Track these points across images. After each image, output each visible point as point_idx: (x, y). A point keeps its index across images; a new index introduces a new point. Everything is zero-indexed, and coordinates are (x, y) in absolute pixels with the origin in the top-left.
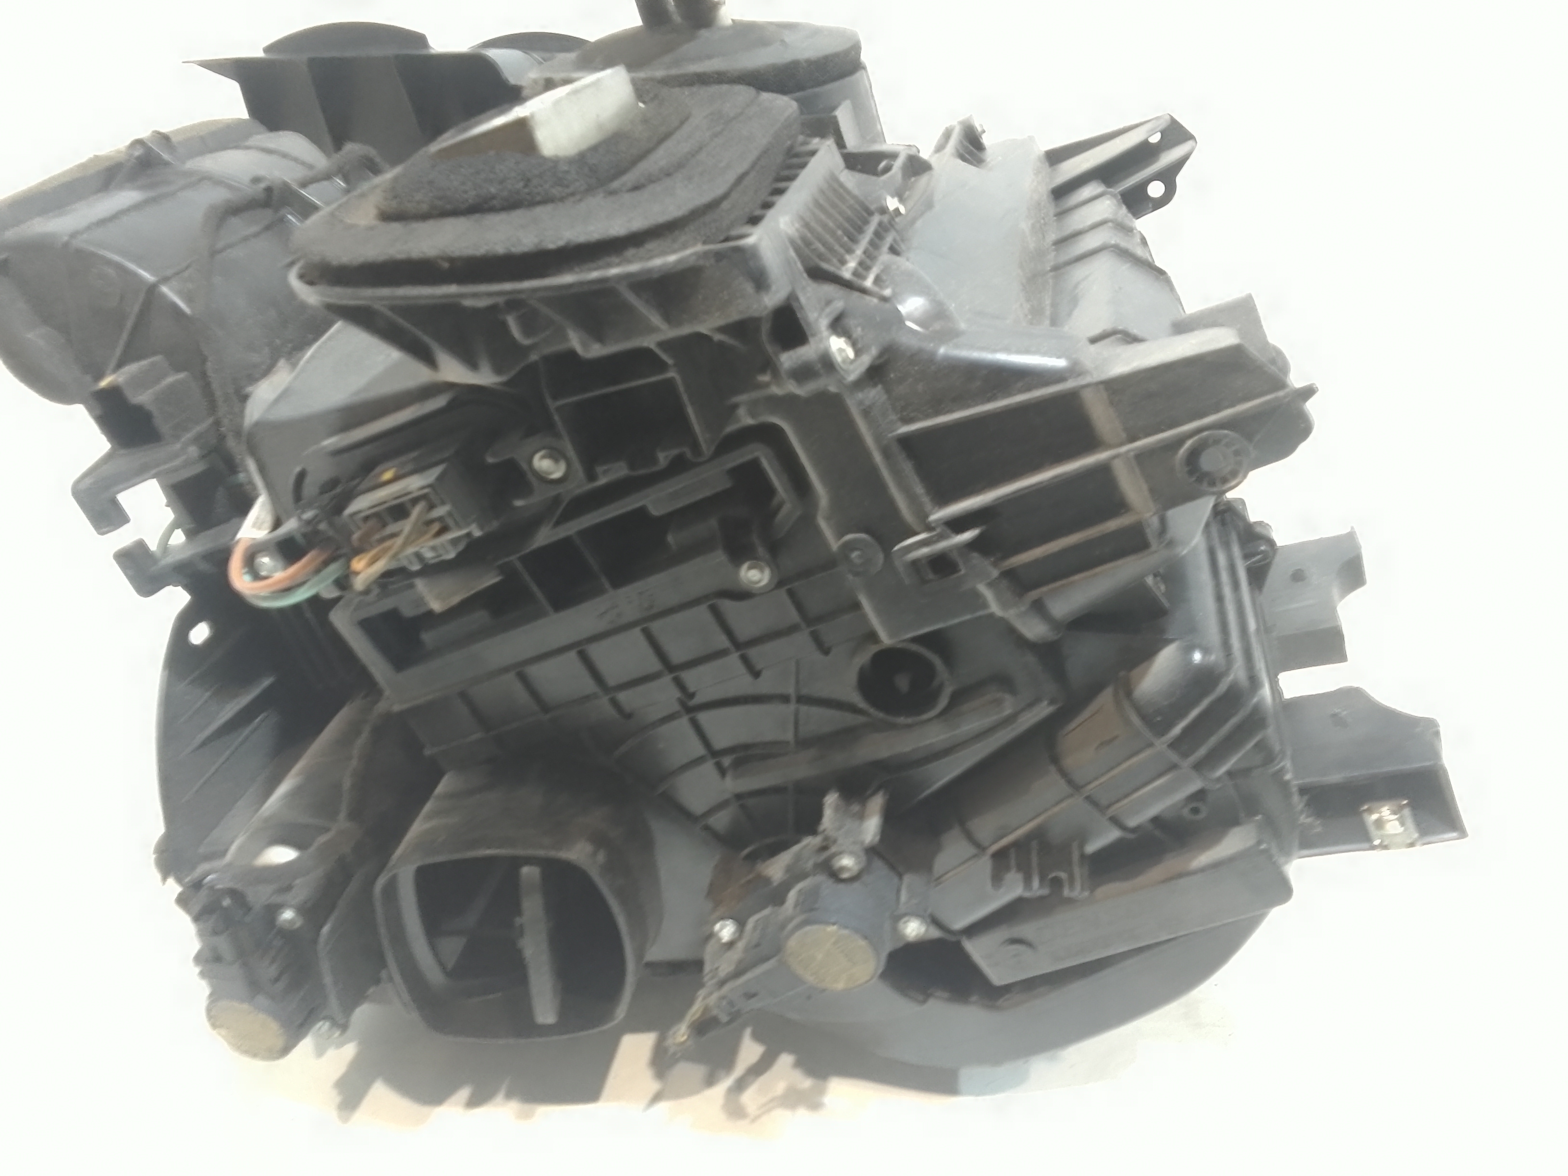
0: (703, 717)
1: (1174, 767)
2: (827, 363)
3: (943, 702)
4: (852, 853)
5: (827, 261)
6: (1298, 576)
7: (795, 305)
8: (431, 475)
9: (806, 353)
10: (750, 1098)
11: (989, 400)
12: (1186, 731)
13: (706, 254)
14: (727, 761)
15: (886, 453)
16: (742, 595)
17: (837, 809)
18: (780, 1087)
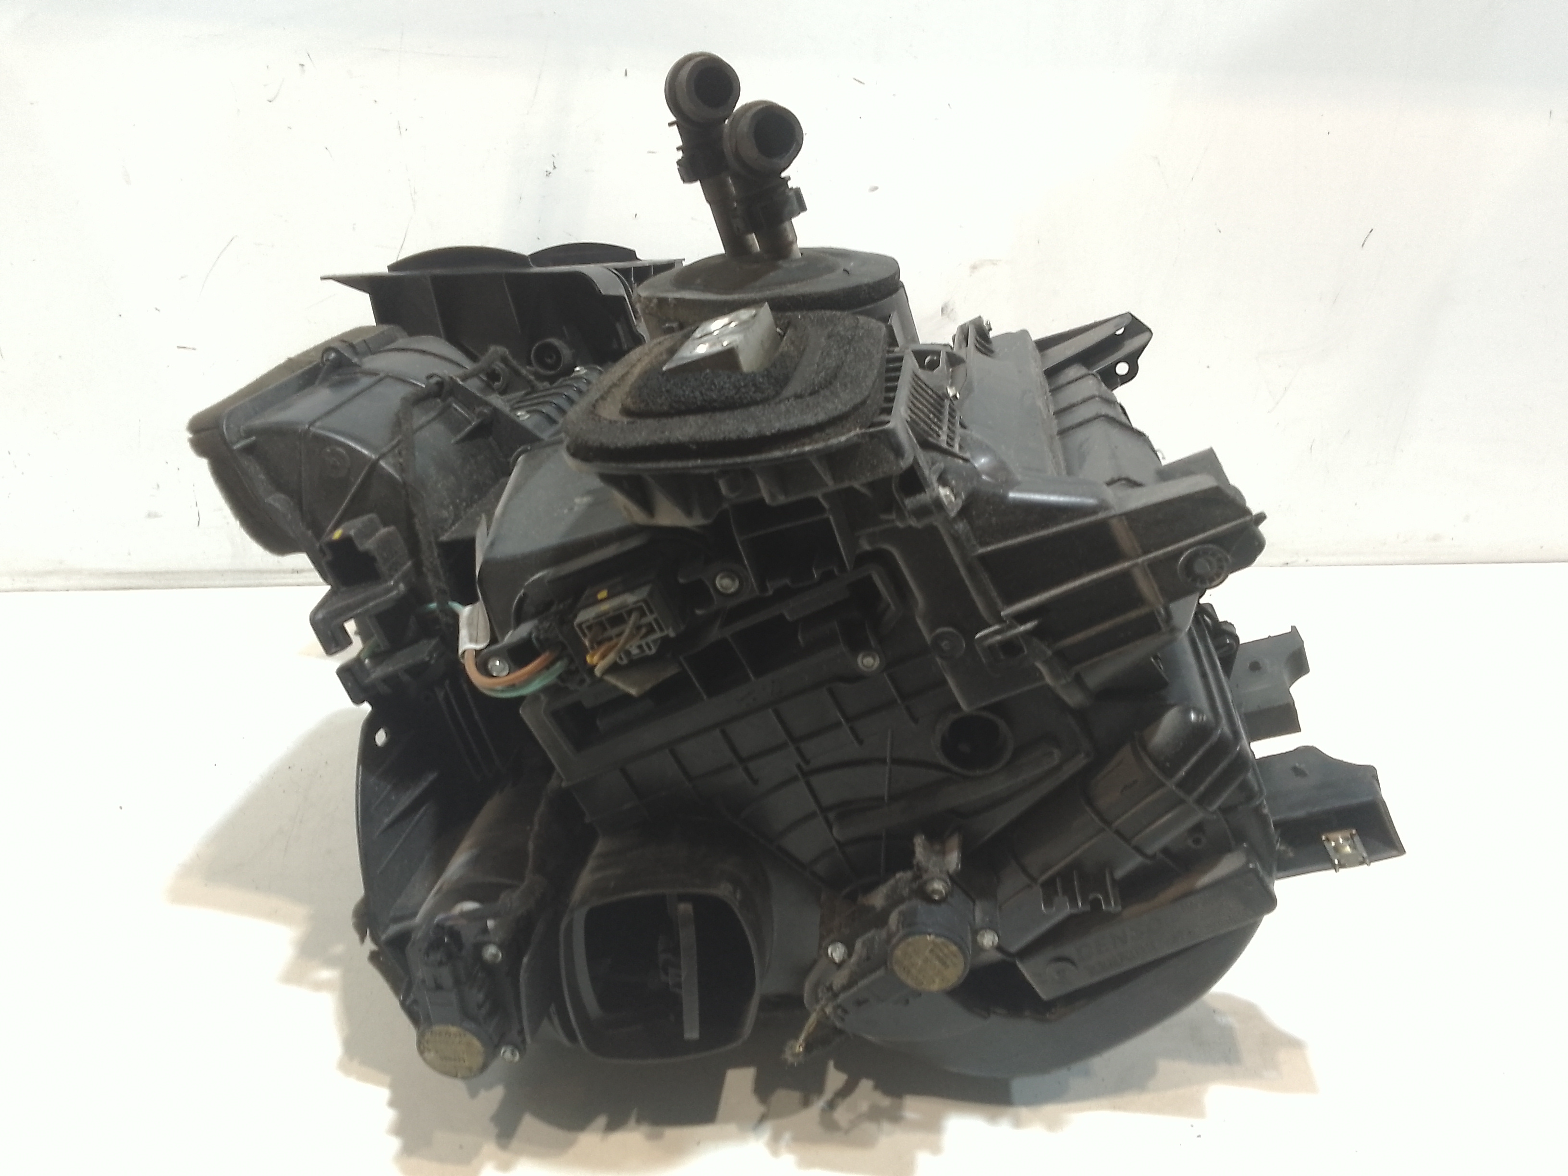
0: (815, 780)
1: (1182, 802)
2: (938, 503)
3: (1007, 755)
4: (940, 879)
5: (931, 436)
6: (1255, 667)
7: (916, 467)
8: (643, 593)
9: (924, 498)
10: (841, 1114)
11: (1043, 528)
12: (1188, 773)
13: (863, 435)
14: (831, 816)
15: (970, 569)
16: (858, 677)
17: (925, 848)
18: (864, 1107)
